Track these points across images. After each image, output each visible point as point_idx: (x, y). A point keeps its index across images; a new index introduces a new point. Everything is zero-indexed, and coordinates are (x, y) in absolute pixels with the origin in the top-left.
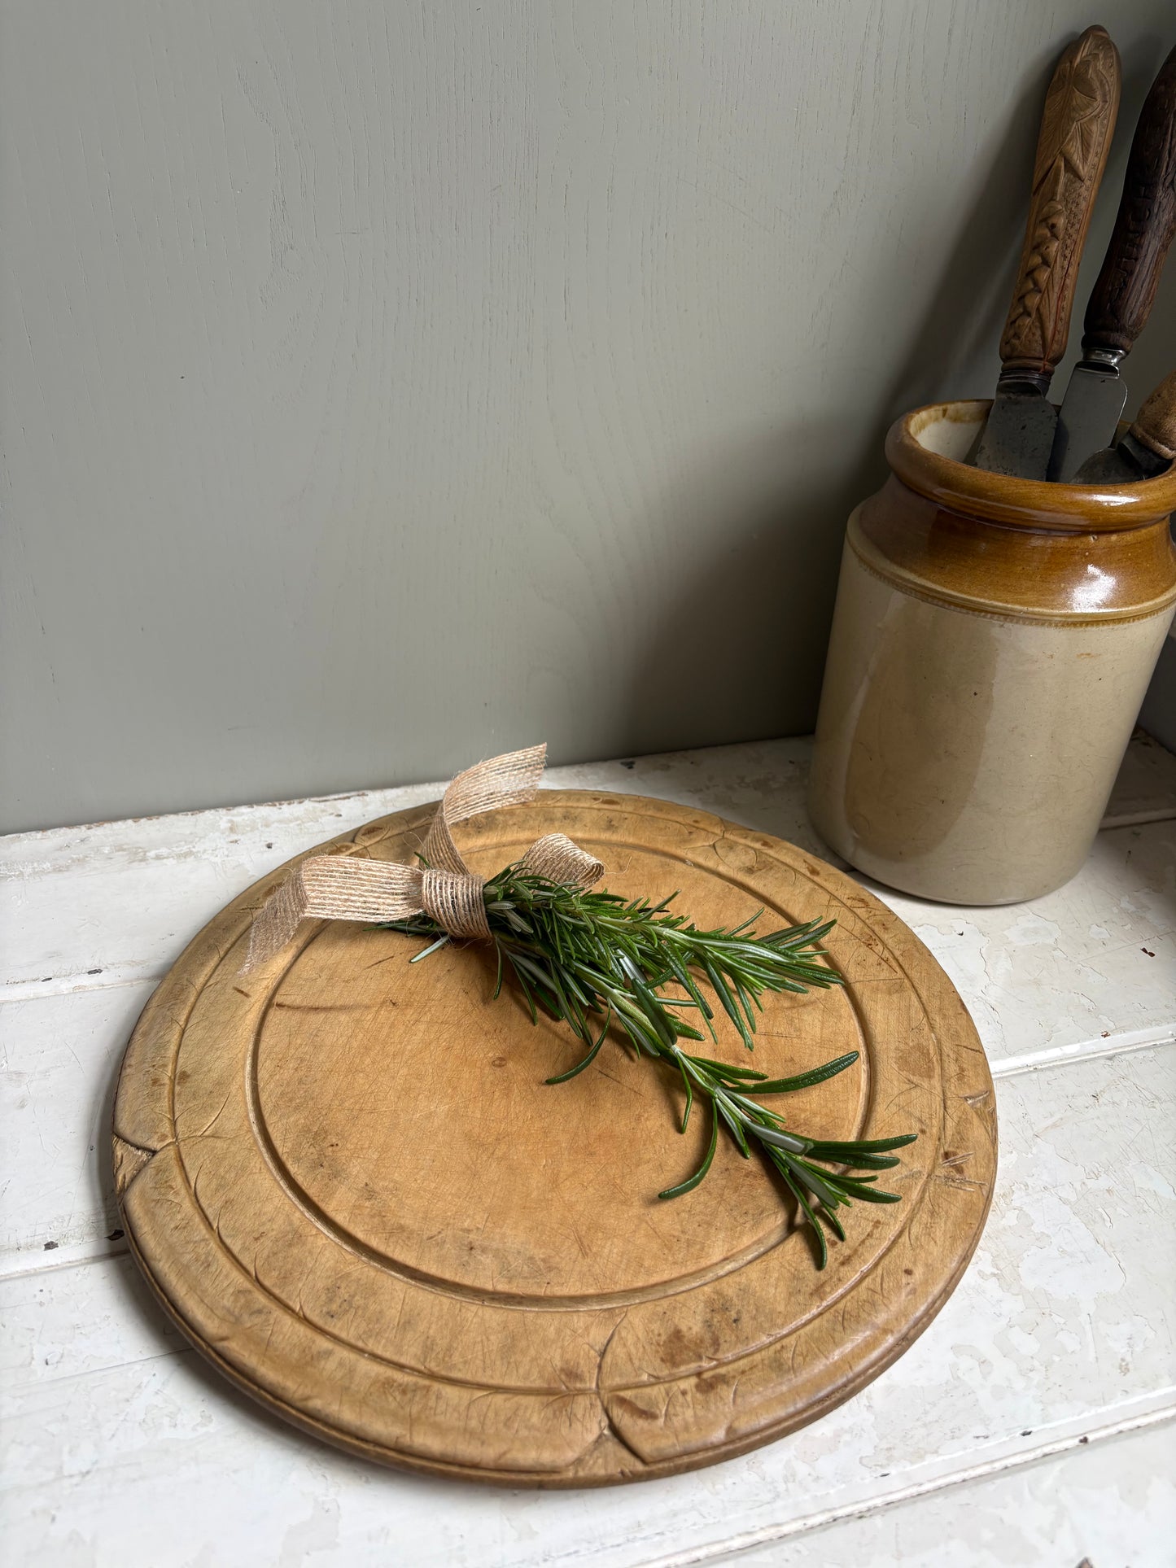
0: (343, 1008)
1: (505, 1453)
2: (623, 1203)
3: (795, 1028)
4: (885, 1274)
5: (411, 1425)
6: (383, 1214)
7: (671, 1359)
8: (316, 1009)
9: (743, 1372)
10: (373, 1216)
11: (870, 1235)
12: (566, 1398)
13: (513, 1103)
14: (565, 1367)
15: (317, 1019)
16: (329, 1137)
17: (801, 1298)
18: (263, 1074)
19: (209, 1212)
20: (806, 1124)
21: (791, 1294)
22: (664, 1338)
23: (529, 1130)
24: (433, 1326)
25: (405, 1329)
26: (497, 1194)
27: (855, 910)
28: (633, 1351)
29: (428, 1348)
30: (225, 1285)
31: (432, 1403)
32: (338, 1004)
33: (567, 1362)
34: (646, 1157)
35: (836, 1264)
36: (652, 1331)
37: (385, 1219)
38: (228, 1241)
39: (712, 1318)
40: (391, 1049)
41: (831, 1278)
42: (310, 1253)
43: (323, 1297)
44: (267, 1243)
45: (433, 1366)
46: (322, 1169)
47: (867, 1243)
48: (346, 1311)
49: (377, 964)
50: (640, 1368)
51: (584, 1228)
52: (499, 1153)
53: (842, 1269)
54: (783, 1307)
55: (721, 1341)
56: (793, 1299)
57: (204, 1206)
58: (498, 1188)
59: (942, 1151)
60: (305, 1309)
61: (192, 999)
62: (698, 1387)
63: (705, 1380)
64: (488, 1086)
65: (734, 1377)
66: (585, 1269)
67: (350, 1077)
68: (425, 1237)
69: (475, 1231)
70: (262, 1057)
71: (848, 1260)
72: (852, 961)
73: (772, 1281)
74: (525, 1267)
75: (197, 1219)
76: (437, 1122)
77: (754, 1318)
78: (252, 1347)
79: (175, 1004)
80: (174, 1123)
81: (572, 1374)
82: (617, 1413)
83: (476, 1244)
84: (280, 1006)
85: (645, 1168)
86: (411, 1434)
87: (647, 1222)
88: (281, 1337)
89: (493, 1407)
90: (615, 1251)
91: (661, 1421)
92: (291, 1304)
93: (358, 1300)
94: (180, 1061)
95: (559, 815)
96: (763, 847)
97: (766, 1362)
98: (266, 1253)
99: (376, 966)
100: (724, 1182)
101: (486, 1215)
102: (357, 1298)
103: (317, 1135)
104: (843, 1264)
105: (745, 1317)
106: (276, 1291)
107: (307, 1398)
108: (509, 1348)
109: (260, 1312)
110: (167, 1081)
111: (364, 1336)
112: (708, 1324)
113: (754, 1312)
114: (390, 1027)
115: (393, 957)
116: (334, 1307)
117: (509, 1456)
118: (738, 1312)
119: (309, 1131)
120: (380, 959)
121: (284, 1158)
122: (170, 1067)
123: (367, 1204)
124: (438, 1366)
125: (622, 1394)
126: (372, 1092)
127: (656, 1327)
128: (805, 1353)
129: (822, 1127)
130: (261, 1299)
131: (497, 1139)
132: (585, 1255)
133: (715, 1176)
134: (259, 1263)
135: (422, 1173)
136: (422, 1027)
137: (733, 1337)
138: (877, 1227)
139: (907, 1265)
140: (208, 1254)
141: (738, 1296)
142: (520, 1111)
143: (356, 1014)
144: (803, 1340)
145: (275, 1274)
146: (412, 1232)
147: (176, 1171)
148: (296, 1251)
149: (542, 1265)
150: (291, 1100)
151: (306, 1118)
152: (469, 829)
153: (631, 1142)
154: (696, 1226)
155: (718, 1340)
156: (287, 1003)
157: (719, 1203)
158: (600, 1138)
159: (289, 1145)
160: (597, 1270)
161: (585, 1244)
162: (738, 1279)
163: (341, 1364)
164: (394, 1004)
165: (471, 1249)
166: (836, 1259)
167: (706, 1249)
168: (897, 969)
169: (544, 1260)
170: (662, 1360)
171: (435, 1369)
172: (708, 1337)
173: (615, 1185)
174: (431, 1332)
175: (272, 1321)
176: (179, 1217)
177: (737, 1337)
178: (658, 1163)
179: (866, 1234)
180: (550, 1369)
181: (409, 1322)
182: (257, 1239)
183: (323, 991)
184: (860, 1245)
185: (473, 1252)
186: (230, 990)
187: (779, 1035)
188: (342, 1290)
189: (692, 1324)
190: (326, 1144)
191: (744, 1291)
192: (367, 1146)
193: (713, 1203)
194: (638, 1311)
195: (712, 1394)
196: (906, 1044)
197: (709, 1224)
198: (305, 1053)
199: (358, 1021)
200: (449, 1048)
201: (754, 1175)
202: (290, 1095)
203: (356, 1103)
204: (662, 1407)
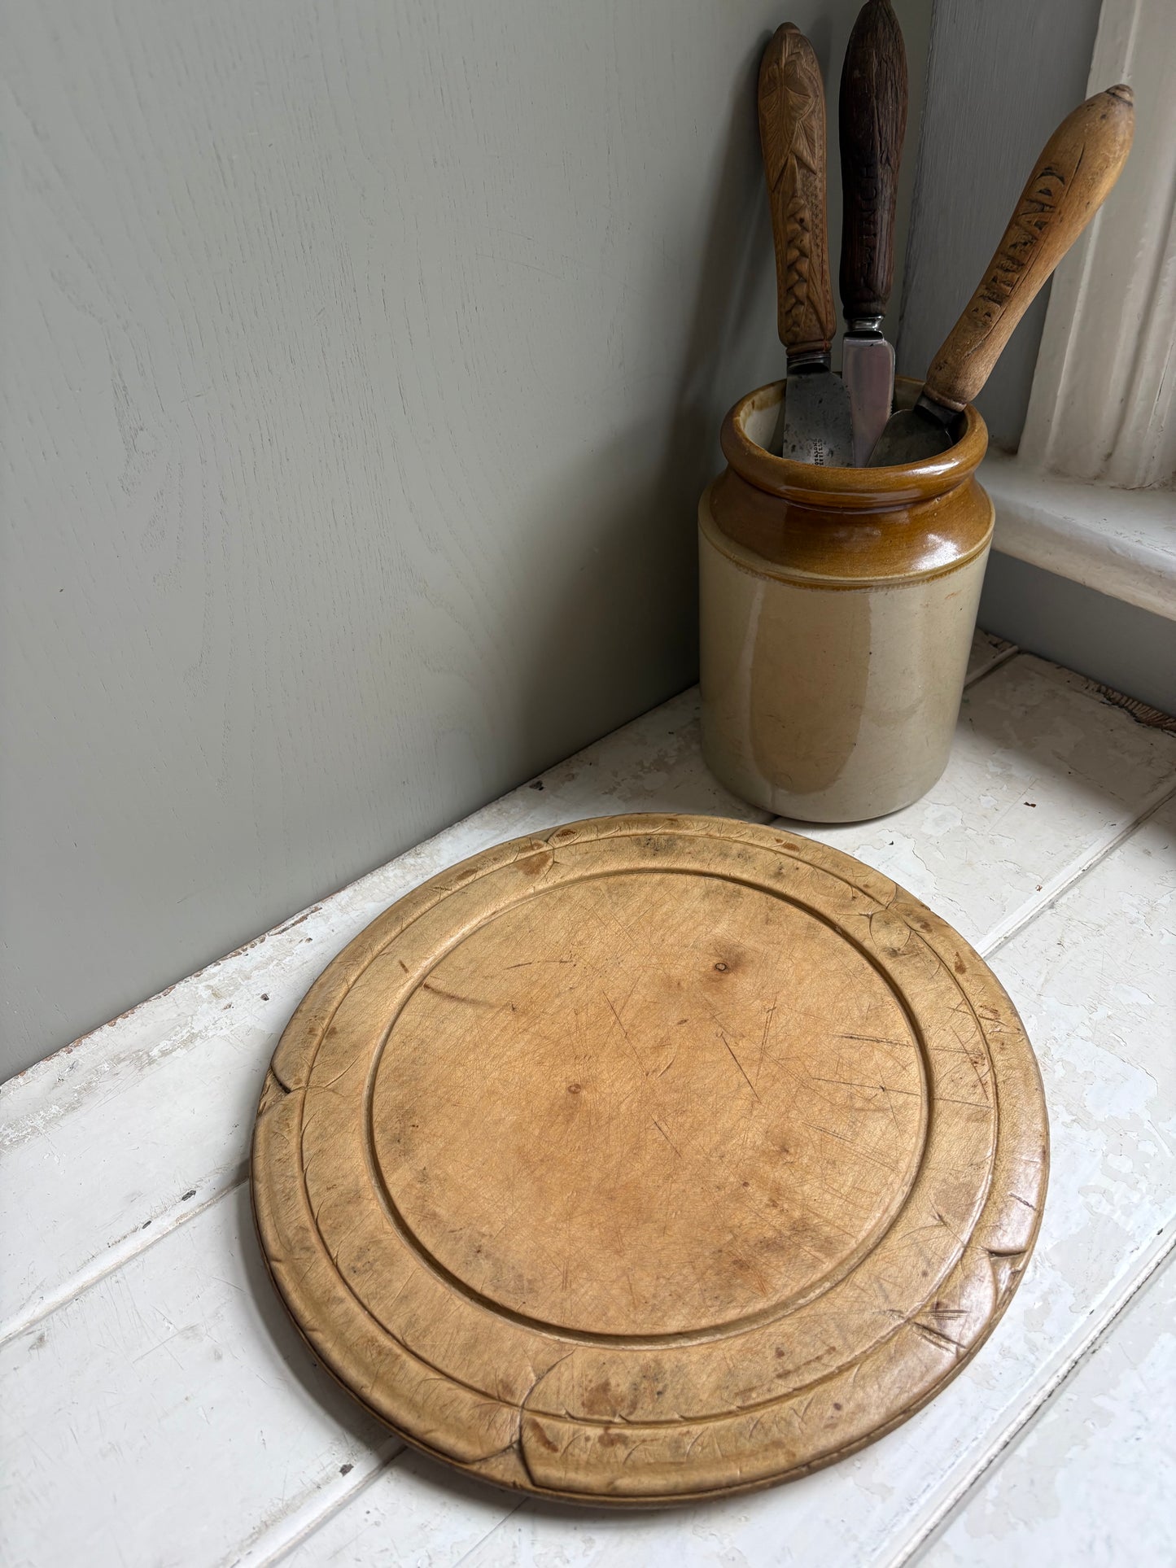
0: (474, 1003)
1: (431, 1431)
2: (617, 1252)
3: (854, 1131)
4: (814, 1401)
5: (375, 1382)
6: (426, 1198)
7: (590, 1405)
8: (453, 997)
9: (644, 1441)
10: (418, 1198)
11: (818, 1358)
12: (494, 1404)
13: (569, 1130)
14: (505, 1379)
15: (449, 1006)
16: (414, 1117)
17: (725, 1395)
18: (390, 1046)
19: (305, 1154)
20: (814, 1231)
21: (718, 1387)
22: (593, 1385)
23: (571, 1160)
24: (423, 1307)
25: (401, 1302)
26: (520, 1210)
27: (981, 1020)
28: (563, 1387)
29: (411, 1324)
30: (294, 1218)
31: (395, 1370)
32: (471, 997)
33: (508, 1376)
34: (657, 1216)
35: (774, 1375)
36: (587, 1376)
37: (425, 1203)
38: (309, 1184)
39: (641, 1382)
40: (494, 1051)
41: (763, 1385)
42: (361, 1214)
43: (355, 1254)
44: (334, 1194)
45: (409, 1341)
46: (398, 1145)
47: (813, 1365)
48: (366, 1271)
49: (516, 967)
50: (562, 1404)
51: (575, 1264)
52: (537, 1173)
53: (776, 1381)
54: (706, 1395)
55: (639, 1406)
56: (718, 1392)
57: (304, 1148)
58: (523, 1205)
59: (935, 1300)
60: (339, 1257)
61: (366, 963)
62: (601, 1439)
63: (609, 1435)
64: (556, 1108)
65: (634, 1442)
66: (559, 1301)
67: (452, 1068)
68: (448, 1229)
69: (488, 1237)
70: (395, 1030)
71: (786, 1374)
72: (948, 1076)
73: (709, 1366)
74: (513, 1282)
75: (296, 1158)
76: (502, 1129)
77: (677, 1397)
78: (293, 1275)
79: (352, 965)
80: (311, 1069)
81: (508, 1388)
82: (528, 1434)
83: (484, 1249)
84: (427, 987)
85: (653, 1225)
86: (373, 1388)
87: (628, 1277)
88: (314, 1275)
89: (437, 1391)
90: (590, 1293)
91: (558, 1455)
92: (331, 1251)
93: (378, 1266)
94: (336, 1017)
95: (734, 852)
96: (921, 930)
97: (667, 1440)
98: (329, 1203)
99: (514, 969)
100: (711, 1262)
101: (503, 1226)
102: (378, 1263)
103: (406, 1114)
104: (779, 1376)
105: (669, 1394)
106: (325, 1236)
107: (314, 1330)
108: (470, 1347)
109: (308, 1249)
110: (319, 1032)
111: (370, 1297)
112: (635, 1387)
113: (679, 1391)
114: (502, 1030)
115: (530, 963)
116: (359, 1265)
117: (433, 1434)
118: (665, 1386)
119: (403, 1107)
120: (520, 963)
121: (375, 1125)
122: (327, 1021)
123: (419, 1186)
124: (412, 1341)
125: (540, 1419)
126: (463, 1087)
127: (591, 1373)
128: (705, 1445)
129: (828, 1238)
130: (313, 1238)
131: (542, 1161)
132: (564, 1288)
133: (707, 1254)
134: (322, 1210)
135: (471, 1172)
136: (527, 1037)
137: (650, 1407)
138: (830, 1354)
139: (840, 1399)
140: (292, 1190)
141: (672, 1371)
142: (571, 1140)
143: (480, 1011)
144: (708, 1432)
145: (329, 1222)
146: (440, 1222)
147: (297, 1112)
148: (351, 1209)
149: (526, 1284)
150: (400, 1076)
151: (405, 1095)
152: (647, 850)
154: (667, 1294)
155: (636, 1404)
156: (433, 986)
157: (698, 1280)
158: (625, 1187)
159: (383, 1115)
160: (568, 1305)
161: (569, 1278)
162: (679, 1356)
163: (346, 1313)
164: (514, 1009)
165: (479, 1251)
166: (776, 1370)
167: (665, 1319)
168: (991, 1096)
169: (530, 1282)
170: (583, 1404)
171: (409, 1343)
172: (630, 1397)
173: (617, 1233)
174: (419, 1312)
175: (313, 1260)
176: (284, 1152)
177: (653, 1408)
178: (663, 1225)
179: (816, 1356)
180: (493, 1377)
181: (406, 1297)
182: (328, 1189)
183: (464, 982)
184: (804, 1364)
185: (479, 1255)
186: (396, 962)
187: (834, 1133)
188: (370, 1253)
189: (621, 1383)
190: (410, 1123)
191: (679, 1369)
192: (439, 1134)
193: (692, 1278)
194: (584, 1354)
195: (609, 1450)
196: (957, 1178)
197: (680, 1297)
198: (427, 1036)
199: (479, 1017)
200: (540, 1063)
201: (741, 1265)
202: (401, 1071)
203: (446, 1093)
204: (565, 1444)
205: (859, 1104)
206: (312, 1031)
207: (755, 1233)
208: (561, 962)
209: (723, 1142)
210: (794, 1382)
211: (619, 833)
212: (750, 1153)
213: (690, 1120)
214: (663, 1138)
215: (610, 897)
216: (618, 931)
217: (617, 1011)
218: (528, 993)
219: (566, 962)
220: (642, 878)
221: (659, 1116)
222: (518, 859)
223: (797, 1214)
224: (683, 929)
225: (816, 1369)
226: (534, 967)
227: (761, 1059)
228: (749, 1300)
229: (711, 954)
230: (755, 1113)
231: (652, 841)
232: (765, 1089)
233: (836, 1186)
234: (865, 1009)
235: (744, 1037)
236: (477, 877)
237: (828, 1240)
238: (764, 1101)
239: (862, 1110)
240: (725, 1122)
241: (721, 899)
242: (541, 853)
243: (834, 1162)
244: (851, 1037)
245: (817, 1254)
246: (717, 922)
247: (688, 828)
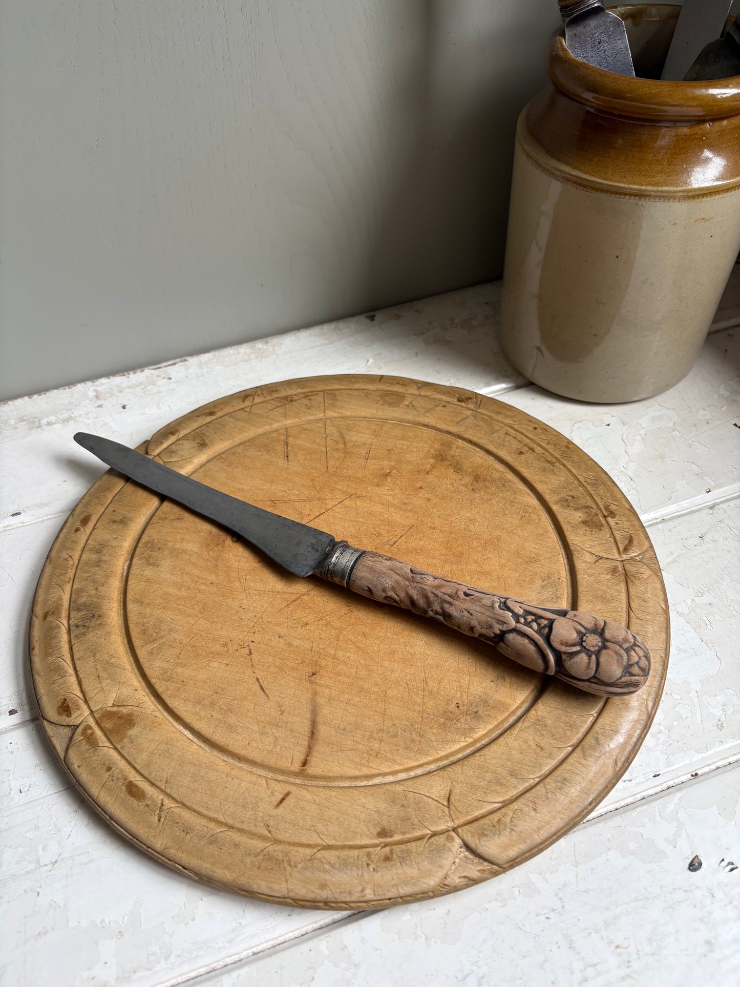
0: (314, 713)
2: (499, 540)
3: (363, 445)
7: (600, 527)
8: (313, 733)
9: (602, 499)
12: (628, 575)
14: (611, 574)
15: (323, 731)
16: (450, 709)
17: (558, 471)
19: (520, 788)
20: (440, 452)
21: (554, 474)
22: (587, 529)
27: (253, 402)
28: (596, 543)
30: (579, 767)
32: (308, 716)
33: (608, 573)
34: (463, 526)
35: (534, 453)
36: (584, 533)
38: (545, 769)
39: (572, 507)
40: (363, 673)
41: (542, 456)
44: (544, 742)
46: (480, 712)
47: (520, 440)
49: (264, 690)
51: (518, 560)
53: (537, 452)
54: (562, 478)
56: (557, 474)
57: (516, 792)
59: (457, 402)
61: (284, 847)
62: (613, 518)
63: (608, 515)
65: (605, 503)
66: (548, 561)
67: (390, 701)
71: (530, 449)
73: (547, 480)
74: (549, 590)
75: (528, 796)
80: (433, 833)
81: (614, 571)
82: (632, 553)
84: (304, 766)
85: (471, 527)
87: (513, 530)
88: (613, 725)
90: (533, 546)
91: (632, 536)
94: (364, 842)
97: (595, 489)
98: (553, 741)
99: (267, 691)
100: (482, 493)
103: (448, 718)
104: (534, 451)
105: (570, 493)
106: (581, 730)
112: (577, 509)
113: (567, 490)
114: (340, 675)
115: (257, 679)
118: (568, 496)
119: (444, 724)
120: (258, 688)
125: (621, 549)
126: (407, 684)
127: (581, 531)
130: (589, 738)
132: (538, 560)
133: (478, 496)
134: (564, 745)
136: (340, 654)
137: (583, 500)
138: (510, 434)
139: (531, 428)
141: (558, 495)
143: (321, 700)
147: (484, 822)
148: (550, 722)
149: (546, 582)
151: (431, 728)
153: (451, 533)
154: (514, 508)
155: (586, 506)
156: (302, 757)
157: (497, 496)
158: (449, 549)
160: (547, 555)
161: (530, 560)
162: (548, 494)
164: (314, 674)
166: (531, 453)
167: (530, 505)
169: (543, 581)
170: (600, 531)
172: (584, 510)
173: (485, 543)
176: (526, 811)
178: (468, 522)
179: (513, 439)
180: (614, 580)
183: (291, 730)
184: (521, 443)
186: (279, 811)
187: (367, 454)
189: (578, 516)
190: (457, 711)
191: (555, 492)
192: (458, 684)
193: (497, 499)
194: (574, 539)
195: (616, 513)
196: (378, 401)
197: (512, 502)
198: (364, 736)
199: (330, 699)
200: (364, 635)
201: (477, 478)
202: (408, 743)
203: (417, 694)
204: (626, 534)
205: (342, 446)
206: (387, 859)
207: (453, 477)
208: (251, 654)
209: (393, 506)
210: (534, 446)
211: (67, 656)
212: (397, 491)
213: (382, 527)
214: (403, 538)
215: (161, 638)
216: (205, 619)
217: (294, 597)
218: (293, 668)
219: (250, 650)
220: (132, 617)
221: (386, 545)
222: (108, 744)
223: (432, 461)
224: (196, 572)
225: (521, 438)
226: (259, 674)
227: (319, 499)
228: (497, 470)
229: (223, 547)
230: (364, 494)
231: (79, 624)
232: (344, 493)
233: (405, 448)
234: (260, 453)
235: (301, 512)
236: (139, 778)
237: (443, 445)
238: (353, 492)
239: (345, 444)
240: (378, 508)
241: (155, 554)
242: (97, 723)
243: (389, 450)
244: (287, 456)
245: (454, 449)
246: (184, 551)
247: (60, 599)
